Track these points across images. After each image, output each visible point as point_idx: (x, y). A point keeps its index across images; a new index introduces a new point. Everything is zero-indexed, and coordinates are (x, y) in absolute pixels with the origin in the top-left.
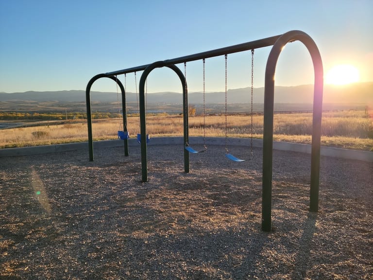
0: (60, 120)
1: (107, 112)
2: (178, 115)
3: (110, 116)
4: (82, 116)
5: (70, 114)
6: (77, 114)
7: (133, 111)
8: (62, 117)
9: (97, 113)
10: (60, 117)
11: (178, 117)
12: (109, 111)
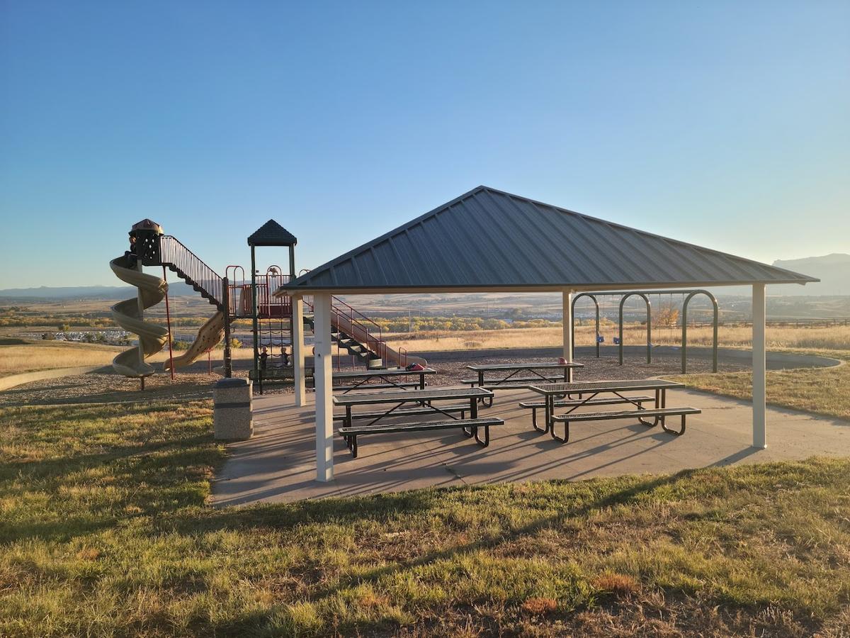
0: (384, 331)
1: (475, 316)
2: (638, 324)
3: (481, 326)
4: (426, 324)
5: (404, 321)
6: (415, 321)
7: (530, 313)
8: (388, 326)
9: (456, 318)
10: (384, 326)
11: (638, 328)
12: (480, 314)
